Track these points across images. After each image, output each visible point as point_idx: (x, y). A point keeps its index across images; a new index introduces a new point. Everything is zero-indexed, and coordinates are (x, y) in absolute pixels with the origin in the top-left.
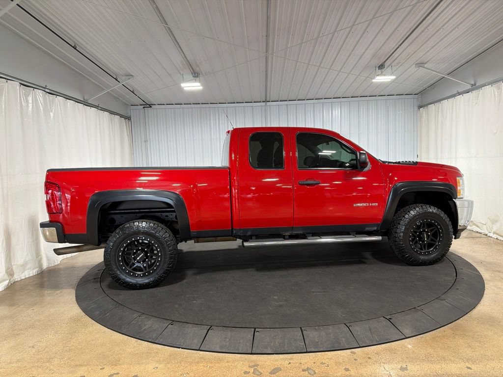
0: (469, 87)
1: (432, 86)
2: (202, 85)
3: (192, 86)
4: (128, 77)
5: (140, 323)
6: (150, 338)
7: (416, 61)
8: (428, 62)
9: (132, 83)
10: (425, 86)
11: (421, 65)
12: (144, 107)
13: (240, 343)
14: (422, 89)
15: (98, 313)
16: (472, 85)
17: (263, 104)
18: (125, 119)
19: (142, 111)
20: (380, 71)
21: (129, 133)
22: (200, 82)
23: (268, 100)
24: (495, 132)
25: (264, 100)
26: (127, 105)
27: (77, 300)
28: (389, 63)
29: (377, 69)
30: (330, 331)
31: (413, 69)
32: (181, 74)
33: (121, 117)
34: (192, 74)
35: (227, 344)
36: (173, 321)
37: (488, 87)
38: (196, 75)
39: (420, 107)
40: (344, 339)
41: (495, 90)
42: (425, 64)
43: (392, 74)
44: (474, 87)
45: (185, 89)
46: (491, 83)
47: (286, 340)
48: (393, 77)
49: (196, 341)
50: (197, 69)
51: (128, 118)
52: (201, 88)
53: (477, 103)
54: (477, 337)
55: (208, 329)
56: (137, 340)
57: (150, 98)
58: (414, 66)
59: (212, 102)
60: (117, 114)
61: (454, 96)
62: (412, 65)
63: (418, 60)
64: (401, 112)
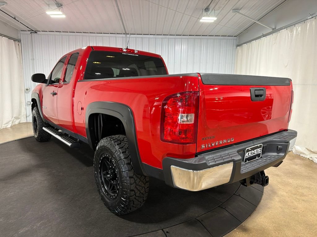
0: (271, 30)
1: (247, 30)
2: (65, 14)
3: (56, 14)
4: (2, 3)
7: (233, 7)
8: (241, 8)
9: (8, 9)
10: (242, 30)
11: (237, 11)
12: (31, 33)
14: (239, 32)
16: (273, 29)
17: (124, 36)
18: (14, 41)
19: (30, 36)
22: (63, 11)
23: (127, 33)
24: (286, 65)
25: (124, 32)
28: (213, 6)
29: (204, 11)
32: (47, 4)
33: (9, 39)
34: (56, 4)
37: (284, 30)
38: (59, 5)
39: (238, 46)
41: (289, 33)
42: (240, 10)
44: (275, 31)
45: (52, 16)
46: (286, 27)
48: (215, 19)
51: (19, 41)
52: (63, 17)
53: (275, 43)
57: (35, 27)
58: (232, 11)
60: (5, 36)
62: (230, 10)
63: (234, 6)
64: (224, 49)
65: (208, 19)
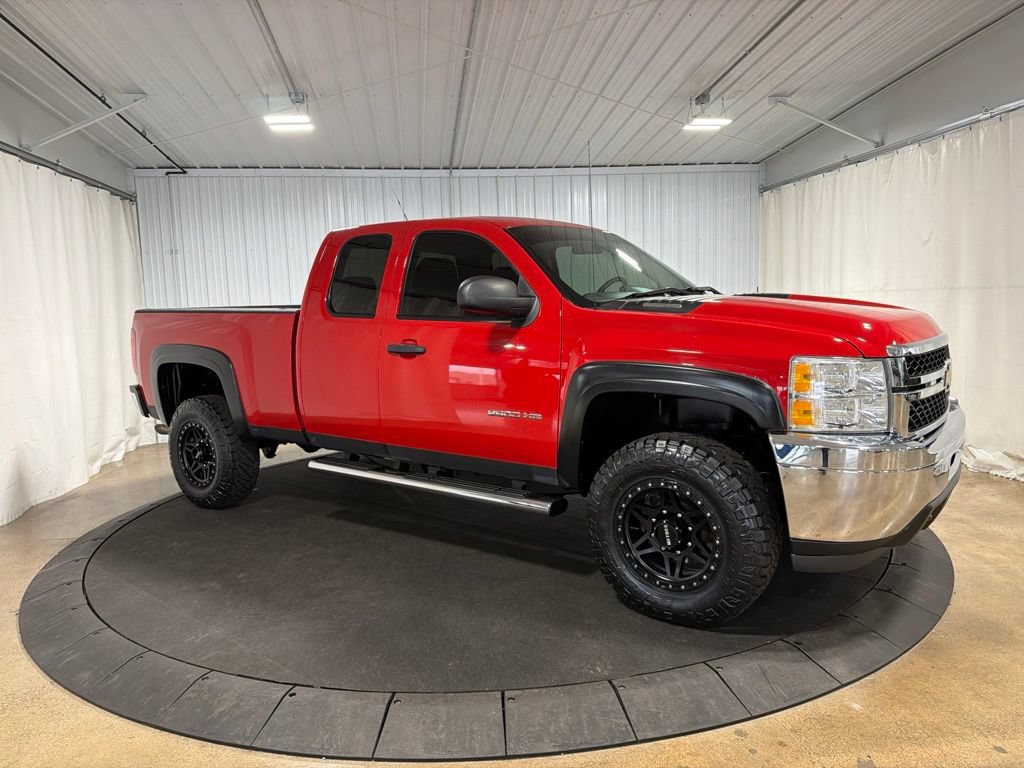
0: (871, 148)
1: (791, 146)
2: (314, 122)
3: (289, 123)
4: (133, 96)
5: (206, 697)
6: (238, 737)
7: (773, 90)
8: (793, 93)
9: (142, 111)
10: (778, 146)
11: (780, 98)
12: (167, 173)
13: (472, 732)
14: (770, 151)
15: (87, 675)
16: (877, 145)
17: (445, 173)
18: (123, 198)
19: (163, 182)
20: (699, 107)
21: (132, 233)
22: (308, 113)
23: (455, 164)
24: (926, 239)
25: (447, 164)
26: (126, 166)
27: (24, 641)
28: (720, 91)
29: (694, 102)
30: (679, 683)
31: (766, 104)
32: (263, 95)
33: (112, 194)
34: (290, 94)
35: (442, 736)
36: (295, 685)
37: (911, 147)
38: (299, 98)
39: (763, 189)
40: (712, 702)
41: (926, 153)
42: (789, 96)
43: (723, 114)
44: (881, 148)
45: (274, 129)
46: (918, 140)
47: (584, 717)
48: (727, 122)
49: (360, 735)
50: (303, 86)
51: (129, 197)
52: (310, 128)
53: (886, 181)
54: (983, 671)
55: (387, 701)
56: (205, 743)
57: (184, 152)
58: (767, 99)
59: (330, 165)
60: (104, 186)
61: (838, 166)
62: (763, 98)
63: (777, 86)
64: (726, 200)
65: (707, 124)
